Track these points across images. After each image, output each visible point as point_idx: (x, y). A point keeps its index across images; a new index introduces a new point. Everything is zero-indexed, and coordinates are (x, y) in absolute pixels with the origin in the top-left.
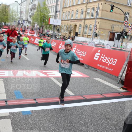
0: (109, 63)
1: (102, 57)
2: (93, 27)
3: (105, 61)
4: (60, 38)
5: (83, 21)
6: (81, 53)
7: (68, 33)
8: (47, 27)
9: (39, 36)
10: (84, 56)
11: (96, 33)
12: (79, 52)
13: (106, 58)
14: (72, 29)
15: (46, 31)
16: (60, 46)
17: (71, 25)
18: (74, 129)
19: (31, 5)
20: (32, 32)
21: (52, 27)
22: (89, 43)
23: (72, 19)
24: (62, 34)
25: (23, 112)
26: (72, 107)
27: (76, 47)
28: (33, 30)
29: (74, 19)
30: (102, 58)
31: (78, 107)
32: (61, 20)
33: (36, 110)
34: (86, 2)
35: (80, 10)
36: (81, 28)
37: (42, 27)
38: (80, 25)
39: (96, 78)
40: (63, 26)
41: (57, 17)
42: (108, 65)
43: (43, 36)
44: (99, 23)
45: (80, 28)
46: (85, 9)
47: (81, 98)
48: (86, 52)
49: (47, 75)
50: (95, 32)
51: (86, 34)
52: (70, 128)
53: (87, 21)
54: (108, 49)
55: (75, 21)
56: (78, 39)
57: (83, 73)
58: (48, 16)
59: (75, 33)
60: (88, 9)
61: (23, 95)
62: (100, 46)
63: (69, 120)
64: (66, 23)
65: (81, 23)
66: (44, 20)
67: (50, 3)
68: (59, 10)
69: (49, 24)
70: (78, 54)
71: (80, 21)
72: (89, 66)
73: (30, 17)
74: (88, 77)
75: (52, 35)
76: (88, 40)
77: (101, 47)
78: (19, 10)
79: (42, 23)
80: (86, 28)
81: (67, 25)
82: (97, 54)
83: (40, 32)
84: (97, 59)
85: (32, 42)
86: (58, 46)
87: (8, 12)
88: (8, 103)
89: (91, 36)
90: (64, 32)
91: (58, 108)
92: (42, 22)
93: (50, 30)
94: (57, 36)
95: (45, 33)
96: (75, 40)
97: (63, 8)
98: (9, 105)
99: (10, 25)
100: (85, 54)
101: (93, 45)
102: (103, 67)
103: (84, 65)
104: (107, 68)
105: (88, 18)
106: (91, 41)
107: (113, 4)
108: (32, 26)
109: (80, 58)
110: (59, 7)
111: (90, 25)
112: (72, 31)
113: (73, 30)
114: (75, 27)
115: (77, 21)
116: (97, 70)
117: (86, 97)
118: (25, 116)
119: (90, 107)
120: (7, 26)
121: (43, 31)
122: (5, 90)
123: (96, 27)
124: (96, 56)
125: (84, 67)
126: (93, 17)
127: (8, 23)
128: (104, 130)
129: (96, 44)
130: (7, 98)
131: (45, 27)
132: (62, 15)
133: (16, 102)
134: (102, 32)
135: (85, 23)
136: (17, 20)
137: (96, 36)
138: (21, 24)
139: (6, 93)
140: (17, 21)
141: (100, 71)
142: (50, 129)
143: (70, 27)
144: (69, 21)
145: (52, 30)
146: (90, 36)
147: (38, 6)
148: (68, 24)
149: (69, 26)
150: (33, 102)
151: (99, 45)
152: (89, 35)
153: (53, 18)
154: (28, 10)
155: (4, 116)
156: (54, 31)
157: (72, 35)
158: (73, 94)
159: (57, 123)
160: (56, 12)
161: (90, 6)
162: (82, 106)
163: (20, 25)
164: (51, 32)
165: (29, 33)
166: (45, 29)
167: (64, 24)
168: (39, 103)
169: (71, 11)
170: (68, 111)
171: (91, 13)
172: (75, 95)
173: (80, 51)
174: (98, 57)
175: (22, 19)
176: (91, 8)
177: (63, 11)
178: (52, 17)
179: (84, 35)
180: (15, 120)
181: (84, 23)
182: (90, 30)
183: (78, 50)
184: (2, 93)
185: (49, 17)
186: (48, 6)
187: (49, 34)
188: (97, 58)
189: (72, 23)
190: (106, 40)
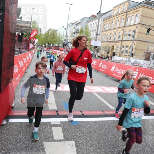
1: (141, 75)
2: (129, 48)
5: (120, 42)
6: (120, 71)
7: (106, 53)
10: (122, 74)
11: (132, 53)
14: (110, 49)
16: (100, 65)
17: (109, 46)
18: (118, 141)
19: (75, 29)
21: (92, 48)
23: (110, 41)
24: (100, 54)
32: (101, 42)
33: (82, 121)
34: (123, 26)
35: (117, 33)
36: (118, 49)
38: (117, 46)
40: (102, 47)
41: (97, 40)
46: (122, 32)
48: (124, 71)
49: (90, 90)
51: (123, 54)
52: (114, 140)
53: (123, 42)
54: (145, 68)
55: (112, 43)
56: (115, 58)
59: (112, 53)
60: (125, 32)
63: (113, 133)
65: (118, 44)
67: (91, 28)
68: (98, 33)
69: (91, 45)
70: (117, 72)
71: (118, 42)
75: (93, 55)
76: (125, 59)
77: (138, 66)
78: (65, 34)
80: (123, 49)
81: (105, 46)
82: (135, 72)
84: (135, 77)
86: (98, 64)
87: (56, 35)
88: (59, 113)
89: (128, 56)
90: (102, 52)
94: (96, 56)
96: (112, 59)
97: (102, 31)
100: (124, 72)
101: (130, 64)
105: (125, 39)
106: (127, 61)
107: (149, 27)
109: (119, 75)
110: (99, 31)
111: (126, 46)
112: (110, 51)
114: (113, 48)
115: (114, 43)
118: (74, 125)
120: (54, 47)
122: (56, 101)
123: (133, 48)
126: (129, 39)
127: (56, 44)
128: (147, 145)
129: (133, 63)
130: (57, 109)
132: (101, 37)
133: (65, 113)
134: (138, 53)
136: (62, 42)
137: (132, 56)
139: (57, 104)
142: (96, 139)
144: (108, 43)
147: (81, 30)
148: (107, 45)
149: (107, 47)
150: (79, 113)
151: (136, 64)
152: (125, 55)
154: (72, 33)
155: (56, 125)
157: (109, 55)
158: (114, 109)
159: (102, 134)
160: (97, 35)
161: (127, 29)
163: (65, 46)
167: (102, 46)
168: (85, 114)
169: (109, 34)
170: (111, 124)
171: (127, 35)
173: (119, 69)
174: (136, 75)
175: (67, 41)
176: (128, 31)
177: (102, 34)
178: (92, 39)
179: (121, 55)
180: (65, 129)
181: (121, 44)
182: (127, 50)
183: (117, 69)
184: (53, 104)
186: (90, 30)
189: (110, 44)
190: (142, 59)
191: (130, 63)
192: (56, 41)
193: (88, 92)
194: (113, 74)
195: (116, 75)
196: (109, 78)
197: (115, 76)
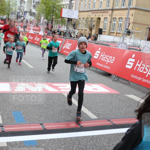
0: (149, 73)
1: (138, 64)
2: (124, 21)
3: (141, 70)
4: (77, 37)
5: (110, 12)
6: (107, 58)
7: (88, 30)
8: (57, 21)
9: (46, 34)
10: (111, 62)
11: (128, 30)
12: (105, 58)
13: (143, 66)
14: (94, 23)
15: (57, 27)
17: (93, 18)
20: (37, 29)
21: (65, 21)
22: (118, 44)
23: (94, 9)
24: (79, 32)
25: (25, 141)
26: (95, 136)
27: (100, 49)
28: (39, 26)
29: (97, 9)
30: (138, 67)
31: (104, 135)
32: (78, 11)
33: (43, 140)
36: (107, 22)
37: (50, 22)
38: (105, 18)
39: (129, 94)
40: (81, 19)
41: (72, 7)
42: (147, 76)
43: (52, 34)
44: (132, 15)
45: (105, 22)
47: (108, 123)
48: (114, 58)
49: (59, 89)
50: (127, 27)
51: (114, 32)
53: (115, 12)
55: (98, 13)
56: (102, 38)
57: (110, 87)
58: (59, 5)
59: (98, 30)
61: (26, 117)
62: (135, 48)
64: (85, 15)
65: (107, 15)
66: (53, 11)
69: (61, 17)
70: (103, 60)
71: (106, 12)
72: (119, 78)
73: (34, 7)
74: (117, 92)
75: (66, 33)
76: (117, 39)
77: (136, 50)
79: (50, 16)
80: (114, 22)
81: (87, 18)
82: (130, 60)
83: (48, 29)
84: (130, 67)
85: (37, 43)
88: (5, 129)
89: (122, 34)
90: (82, 29)
91: (74, 137)
92: (52, 14)
93: (62, 25)
94: (72, 34)
95: (55, 30)
96: (98, 40)
98: (6, 131)
99: (6, 18)
100: (113, 60)
101: (124, 48)
102: (140, 79)
103: (112, 75)
104: (144, 80)
105: (118, 7)
106: (121, 41)
108: (36, 20)
109: (106, 65)
111: (119, 18)
113: (95, 25)
114: (98, 21)
115: (100, 13)
116: (130, 84)
117: (114, 122)
119: (120, 136)
120: (2, 20)
121: (52, 27)
122: (0, 111)
123: (129, 22)
124: (128, 63)
125: (111, 78)
126: (124, 7)
127: (4, 16)
129: (128, 46)
130: (3, 122)
131: (55, 21)
132: (80, 4)
133: (16, 128)
134: (138, 29)
135: (113, 15)
136: (15, 11)
137: (128, 34)
138: (22, 17)
140: (16, 14)
141: (135, 84)
143: (91, 21)
144: (90, 13)
145: (64, 26)
146: (120, 33)
148: (89, 17)
149: (90, 19)
150: (39, 127)
151: (133, 48)
152: (118, 32)
153: (66, 8)
156: (68, 27)
157: (94, 32)
158: (96, 117)
162: (110, 135)
163: (19, 19)
164: (64, 28)
165: (33, 30)
166: (55, 24)
167: (82, 17)
168: (47, 129)
170: (89, 142)
172: (99, 119)
173: (106, 55)
174: (132, 64)
175: (22, 10)
178: (65, 6)
179: (111, 32)
181: (111, 15)
182: (120, 25)
183: (103, 55)
185: (61, 7)
187: (61, 30)
188: (130, 65)
189: (94, 15)
190: (143, 40)
191: (123, 45)
192: (4, 11)
193: (56, 94)
194: (98, 64)
195: (102, 65)
196: (91, 70)
197: (99, 66)
